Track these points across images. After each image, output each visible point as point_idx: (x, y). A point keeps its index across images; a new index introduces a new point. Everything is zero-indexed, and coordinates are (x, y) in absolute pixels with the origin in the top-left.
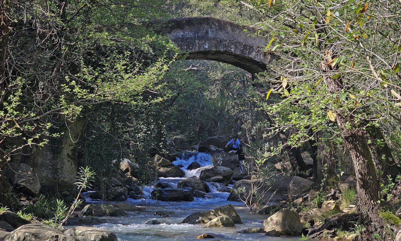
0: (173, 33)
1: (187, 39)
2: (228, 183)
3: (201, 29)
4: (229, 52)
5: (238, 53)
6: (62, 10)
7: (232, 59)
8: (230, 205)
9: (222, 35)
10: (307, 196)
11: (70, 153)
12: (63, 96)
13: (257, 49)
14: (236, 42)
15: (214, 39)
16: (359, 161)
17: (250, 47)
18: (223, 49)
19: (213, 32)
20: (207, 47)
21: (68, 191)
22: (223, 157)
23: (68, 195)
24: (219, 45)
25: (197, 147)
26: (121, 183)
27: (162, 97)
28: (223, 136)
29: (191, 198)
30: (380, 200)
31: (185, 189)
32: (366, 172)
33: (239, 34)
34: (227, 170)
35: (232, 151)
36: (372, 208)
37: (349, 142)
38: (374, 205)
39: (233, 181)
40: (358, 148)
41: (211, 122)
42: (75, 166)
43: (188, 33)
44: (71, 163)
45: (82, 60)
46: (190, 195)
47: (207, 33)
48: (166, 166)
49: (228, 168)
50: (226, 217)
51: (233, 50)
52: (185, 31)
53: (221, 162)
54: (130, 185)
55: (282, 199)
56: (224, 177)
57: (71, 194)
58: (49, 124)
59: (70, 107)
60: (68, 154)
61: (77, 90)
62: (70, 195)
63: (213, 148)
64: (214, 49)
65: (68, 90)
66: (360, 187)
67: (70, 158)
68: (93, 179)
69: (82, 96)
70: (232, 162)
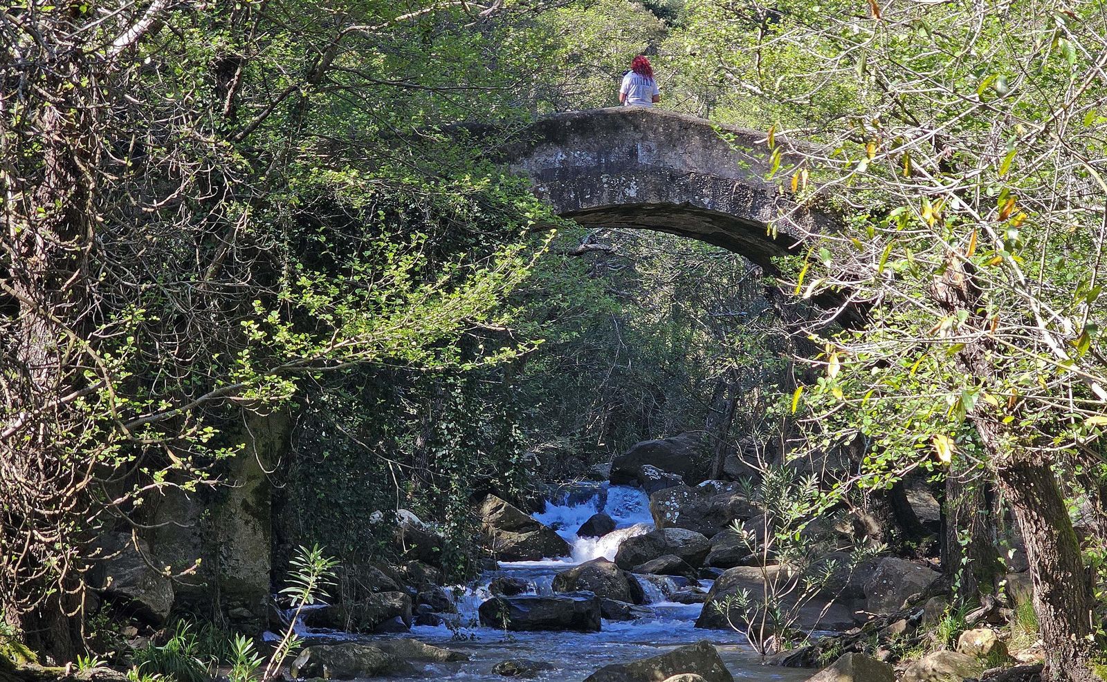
0: (538, 156)
1: (577, 171)
2: (696, 576)
3: (616, 142)
4: (696, 208)
5: (723, 209)
6: (227, 102)
7: (705, 226)
8: (705, 644)
9: (674, 160)
10: (918, 614)
11: (251, 500)
12: (246, 351)
13: (774, 198)
14: (716, 179)
15: (654, 170)
16: (1036, 533)
17: (755, 192)
18: (680, 199)
19: (650, 151)
20: (633, 193)
21: (245, 606)
22: (682, 501)
23: (246, 618)
24: (667, 188)
25: (605, 468)
26: (392, 582)
27: (514, 347)
28: (682, 437)
29: (594, 621)
30: (1093, 632)
31: (576, 595)
32: (1056, 560)
33: (723, 156)
34: (695, 537)
35: (708, 481)
36: (1072, 653)
37: (1010, 484)
38: (1079, 645)
39: (712, 569)
40: (1033, 499)
41: (644, 395)
42: (264, 535)
43: (580, 155)
44: (254, 528)
45: (285, 243)
46: (589, 612)
47: (633, 153)
48: (518, 528)
49: (696, 534)
50: (694, 678)
51: (707, 201)
52: (571, 150)
53: (677, 514)
54: (417, 587)
55: (851, 621)
56: (684, 557)
57: (256, 616)
58: (209, 429)
59: (266, 382)
60: (244, 502)
61: (282, 335)
62: (252, 618)
63: (652, 472)
64: (653, 200)
65: (259, 335)
66: (1043, 600)
67: (253, 514)
68: (332, 579)
69: (298, 352)
70: (708, 515)
